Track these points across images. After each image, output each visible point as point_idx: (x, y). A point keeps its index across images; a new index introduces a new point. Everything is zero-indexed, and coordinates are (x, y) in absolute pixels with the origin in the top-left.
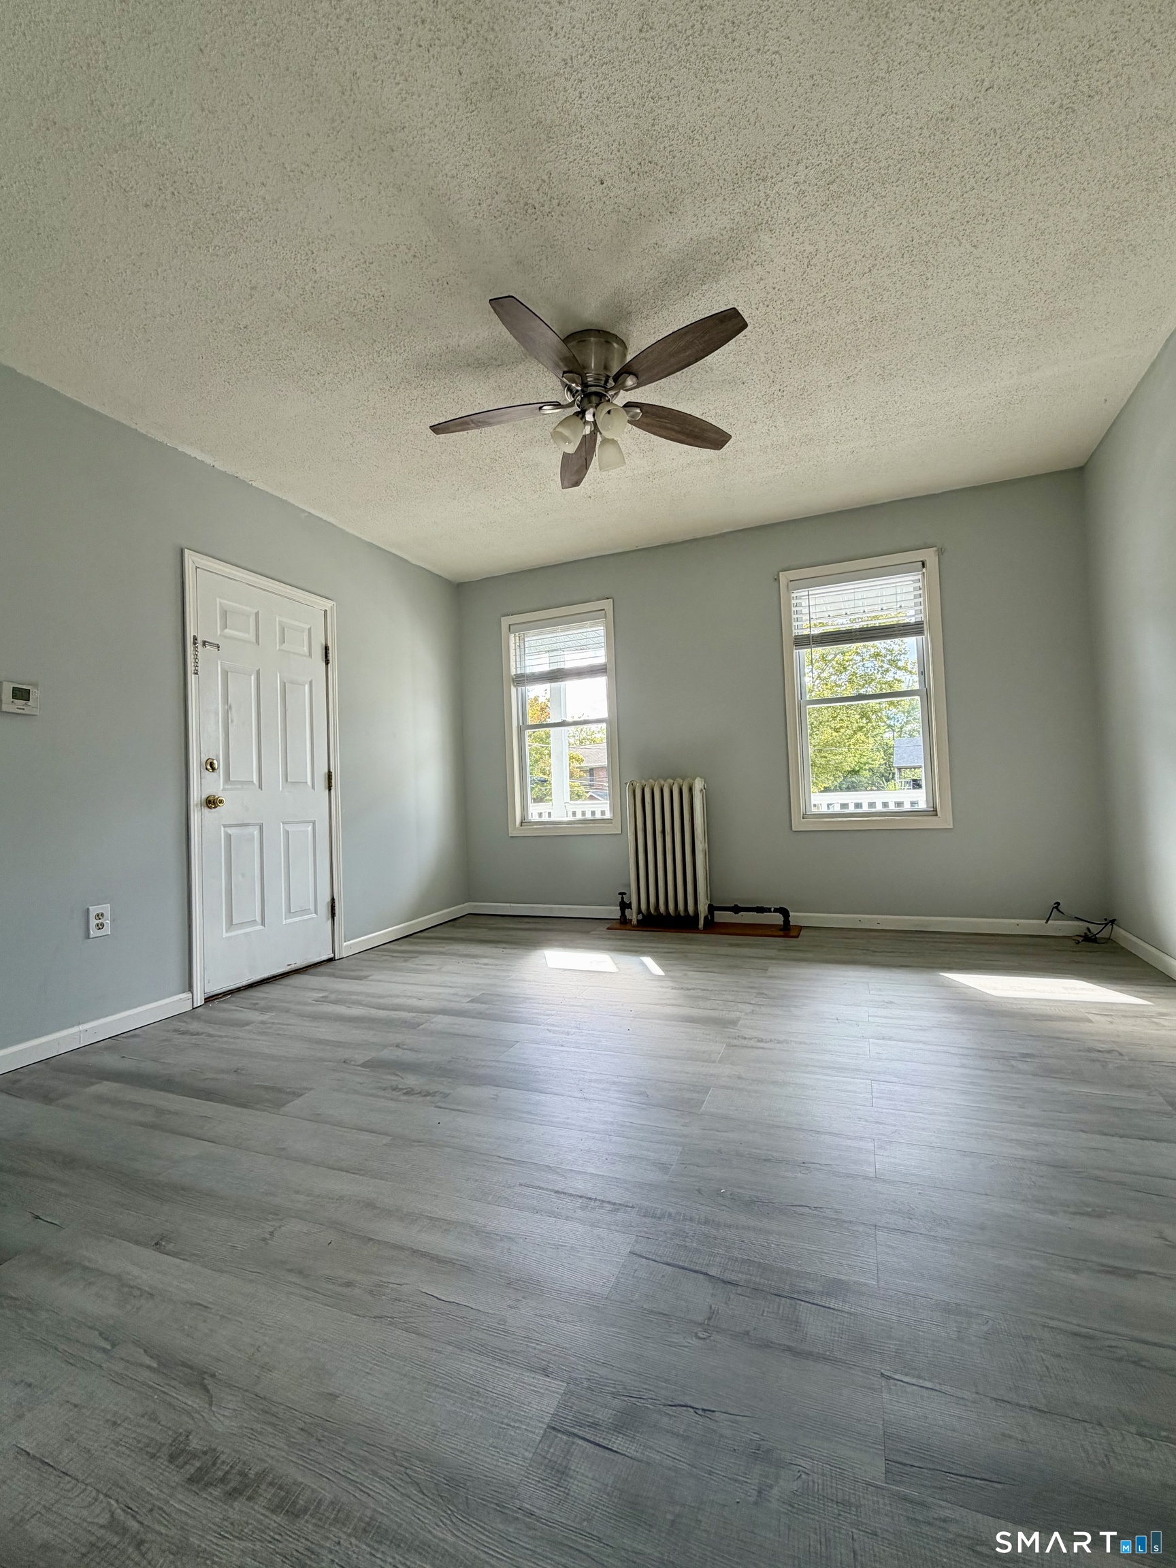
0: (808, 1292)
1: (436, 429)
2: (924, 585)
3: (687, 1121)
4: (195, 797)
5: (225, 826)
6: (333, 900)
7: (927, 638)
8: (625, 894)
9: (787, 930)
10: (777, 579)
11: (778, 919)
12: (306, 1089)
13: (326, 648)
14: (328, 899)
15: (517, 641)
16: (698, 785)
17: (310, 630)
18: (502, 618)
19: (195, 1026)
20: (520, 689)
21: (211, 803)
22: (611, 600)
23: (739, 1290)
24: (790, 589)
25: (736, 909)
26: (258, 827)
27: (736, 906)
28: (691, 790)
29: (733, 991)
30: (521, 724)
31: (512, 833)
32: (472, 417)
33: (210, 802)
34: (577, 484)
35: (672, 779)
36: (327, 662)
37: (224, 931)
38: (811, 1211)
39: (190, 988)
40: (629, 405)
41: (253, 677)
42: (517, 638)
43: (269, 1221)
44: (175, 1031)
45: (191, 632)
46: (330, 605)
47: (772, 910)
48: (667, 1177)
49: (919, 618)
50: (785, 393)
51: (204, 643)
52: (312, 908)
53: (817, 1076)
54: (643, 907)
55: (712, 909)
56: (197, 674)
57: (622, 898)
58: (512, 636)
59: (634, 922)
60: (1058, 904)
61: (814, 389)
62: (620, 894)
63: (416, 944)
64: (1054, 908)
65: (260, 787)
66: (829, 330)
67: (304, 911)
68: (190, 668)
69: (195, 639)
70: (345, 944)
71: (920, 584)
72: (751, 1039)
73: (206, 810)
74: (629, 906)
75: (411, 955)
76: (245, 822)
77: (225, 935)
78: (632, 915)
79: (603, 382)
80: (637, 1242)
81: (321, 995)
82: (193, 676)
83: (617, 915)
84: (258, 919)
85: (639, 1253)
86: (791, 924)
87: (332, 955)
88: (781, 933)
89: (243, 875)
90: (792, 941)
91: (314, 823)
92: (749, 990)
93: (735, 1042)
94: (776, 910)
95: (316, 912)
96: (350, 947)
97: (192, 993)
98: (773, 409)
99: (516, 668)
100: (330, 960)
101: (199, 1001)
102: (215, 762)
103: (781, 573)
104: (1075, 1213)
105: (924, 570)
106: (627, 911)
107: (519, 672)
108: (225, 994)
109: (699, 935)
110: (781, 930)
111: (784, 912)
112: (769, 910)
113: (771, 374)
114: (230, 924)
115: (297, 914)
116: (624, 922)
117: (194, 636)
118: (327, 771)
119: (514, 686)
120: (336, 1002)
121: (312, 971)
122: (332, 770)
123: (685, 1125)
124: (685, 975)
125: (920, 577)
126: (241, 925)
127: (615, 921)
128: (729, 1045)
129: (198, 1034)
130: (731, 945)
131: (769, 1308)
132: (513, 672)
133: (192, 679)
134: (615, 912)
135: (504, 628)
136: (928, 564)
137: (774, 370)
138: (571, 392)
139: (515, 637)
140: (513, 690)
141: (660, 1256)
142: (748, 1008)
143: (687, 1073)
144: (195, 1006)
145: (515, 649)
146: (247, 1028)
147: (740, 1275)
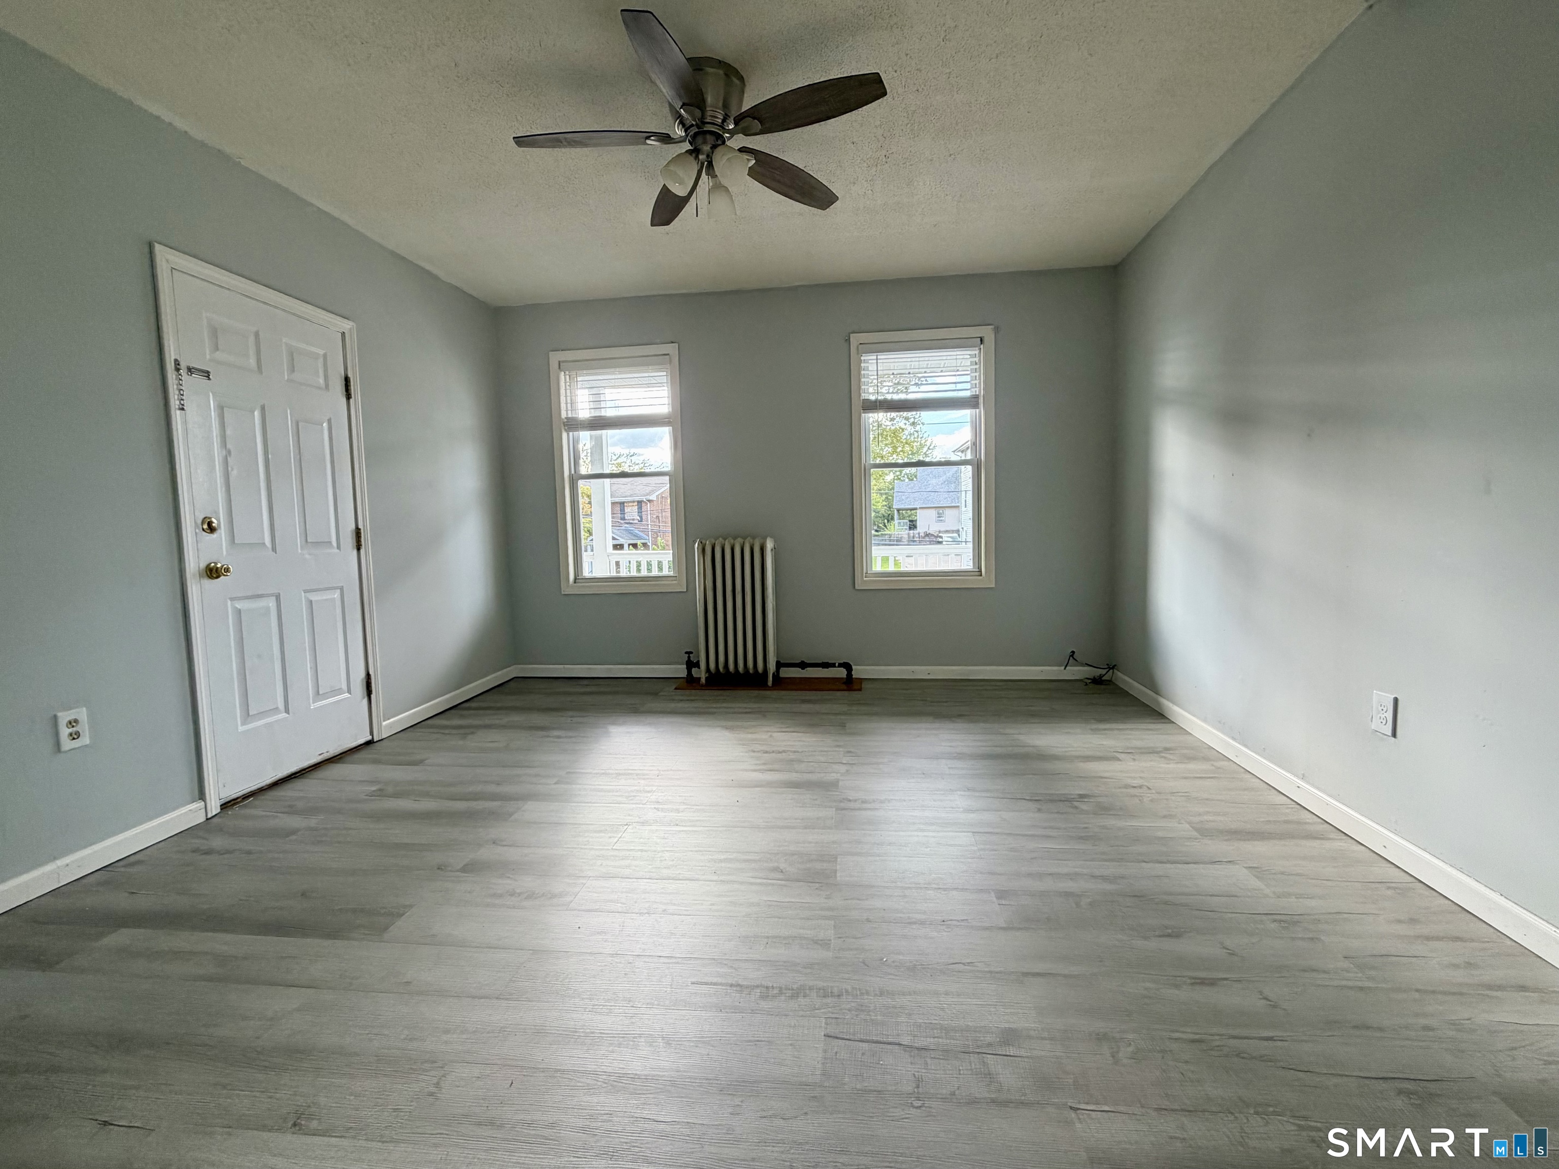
0: (990, 1045)
1: (520, 141)
2: (980, 360)
3: (828, 893)
4: (193, 563)
5: (232, 599)
6: (368, 675)
7: (980, 412)
8: (691, 653)
9: (850, 684)
10: (848, 341)
11: (842, 673)
12: (405, 906)
13: (347, 380)
14: (363, 675)
15: (568, 380)
16: (770, 545)
17: (325, 356)
18: (550, 353)
19: (217, 842)
20: (571, 434)
21: (213, 572)
22: (677, 345)
23: (933, 1054)
24: (860, 352)
25: (803, 665)
26: (274, 598)
27: (803, 662)
28: (762, 550)
29: (822, 751)
30: (573, 472)
31: (566, 591)
32: (566, 135)
33: (211, 570)
34: (667, 222)
35: (742, 538)
36: (348, 397)
37: (239, 723)
38: (966, 967)
39: (202, 795)
40: (743, 150)
41: (256, 413)
42: (568, 377)
43: (427, 1071)
44: (195, 851)
45: (171, 355)
46: (349, 327)
47: (837, 665)
48: (830, 954)
49: (975, 391)
50: (889, 159)
51: (190, 370)
52: (344, 687)
53: (926, 834)
54: (712, 666)
55: (779, 665)
56: (183, 409)
57: (689, 657)
58: (563, 373)
59: (703, 681)
60: (1073, 652)
61: (917, 160)
62: (686, 653)
63: (462, 717)
64: (1070, 656)
65: (274, 549)
66: (946, 106)
67: (337, 692)
68: (174, 402)
69: (177, 363)
70: (384, 723)
71: (977, 359)
72: (855, 801)
73: (208, 583)
74: (697, 665)
75: (467, 731)
76: (260, 593)
77: (241, 729)
78: (701, 673)
79: (720, 121)
80: (826, 1024)
81: (374, 788)
82: (178, 412)
83: (684, 674)
84: (281, 705)
85: (833, 1034)
86: (853, 677)
87: (370, 738)
88: (844, 687)
89: (259, 656)
90: (855, 695)
91: (342, 589)
92: (837, 749)
93: (842, 805)
94: (840, 665)
95: (349, 691)
96: (390, 726)
97: (205, 801)
98: (874, 173)
99: (567, 411)
100: (369, 743)
101: (214, 808)
102: (214, 520)
103: (851, 335)
104: (1160, 936)
105: (982, 346)
106: (694, 671)
107: (570, 416)
108: (246, 797)
109: (768, 693)
110: (844, 683)
111: (848, 666)
112: (833, 665)
113: (881, 138)
114: (247, 716)
115: (326, 696)
116: (690, 682)
117: (176, 360)
118: (353, 527)
119: (565, 430)
120: (397, 795)
121: (349, 758)
122: (360, 526)
123: (828, 897)
124: (771, 736)
125: (977, 352)
126: (262, 714)
127: (681, 680)
128: (837, 809)
129: (228, 852)
130: (804, 701)
131: (962, 1066)
132: (564, 415)
133: (177, 416)
134: (680, 671)
135: (554, 364)
136: (986, 340)
137: (885, 135)
138: (684, 125)
139: (565, 375)
140: (564, 435)
141: (854, 1034)
142: (843, 769)
143: (810, 843)
144: (209, 816)
145: (566, 390)
146: (294, 837)
147: (928, 1039)
